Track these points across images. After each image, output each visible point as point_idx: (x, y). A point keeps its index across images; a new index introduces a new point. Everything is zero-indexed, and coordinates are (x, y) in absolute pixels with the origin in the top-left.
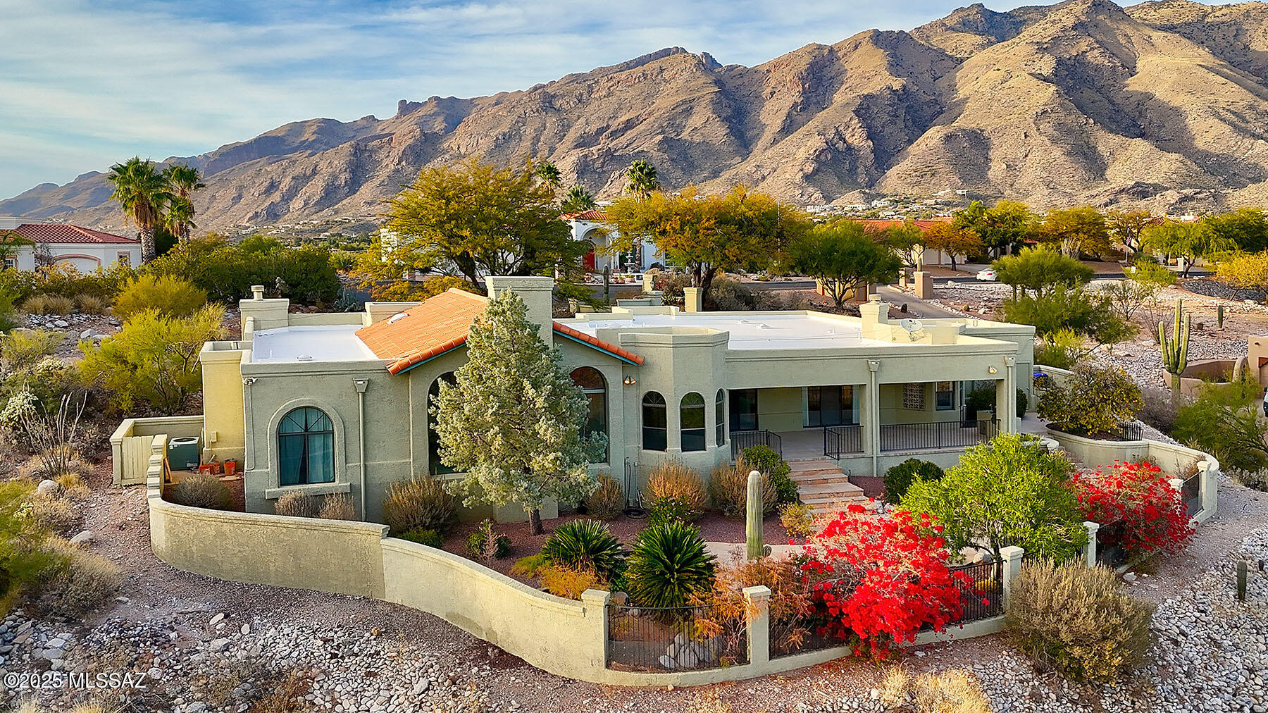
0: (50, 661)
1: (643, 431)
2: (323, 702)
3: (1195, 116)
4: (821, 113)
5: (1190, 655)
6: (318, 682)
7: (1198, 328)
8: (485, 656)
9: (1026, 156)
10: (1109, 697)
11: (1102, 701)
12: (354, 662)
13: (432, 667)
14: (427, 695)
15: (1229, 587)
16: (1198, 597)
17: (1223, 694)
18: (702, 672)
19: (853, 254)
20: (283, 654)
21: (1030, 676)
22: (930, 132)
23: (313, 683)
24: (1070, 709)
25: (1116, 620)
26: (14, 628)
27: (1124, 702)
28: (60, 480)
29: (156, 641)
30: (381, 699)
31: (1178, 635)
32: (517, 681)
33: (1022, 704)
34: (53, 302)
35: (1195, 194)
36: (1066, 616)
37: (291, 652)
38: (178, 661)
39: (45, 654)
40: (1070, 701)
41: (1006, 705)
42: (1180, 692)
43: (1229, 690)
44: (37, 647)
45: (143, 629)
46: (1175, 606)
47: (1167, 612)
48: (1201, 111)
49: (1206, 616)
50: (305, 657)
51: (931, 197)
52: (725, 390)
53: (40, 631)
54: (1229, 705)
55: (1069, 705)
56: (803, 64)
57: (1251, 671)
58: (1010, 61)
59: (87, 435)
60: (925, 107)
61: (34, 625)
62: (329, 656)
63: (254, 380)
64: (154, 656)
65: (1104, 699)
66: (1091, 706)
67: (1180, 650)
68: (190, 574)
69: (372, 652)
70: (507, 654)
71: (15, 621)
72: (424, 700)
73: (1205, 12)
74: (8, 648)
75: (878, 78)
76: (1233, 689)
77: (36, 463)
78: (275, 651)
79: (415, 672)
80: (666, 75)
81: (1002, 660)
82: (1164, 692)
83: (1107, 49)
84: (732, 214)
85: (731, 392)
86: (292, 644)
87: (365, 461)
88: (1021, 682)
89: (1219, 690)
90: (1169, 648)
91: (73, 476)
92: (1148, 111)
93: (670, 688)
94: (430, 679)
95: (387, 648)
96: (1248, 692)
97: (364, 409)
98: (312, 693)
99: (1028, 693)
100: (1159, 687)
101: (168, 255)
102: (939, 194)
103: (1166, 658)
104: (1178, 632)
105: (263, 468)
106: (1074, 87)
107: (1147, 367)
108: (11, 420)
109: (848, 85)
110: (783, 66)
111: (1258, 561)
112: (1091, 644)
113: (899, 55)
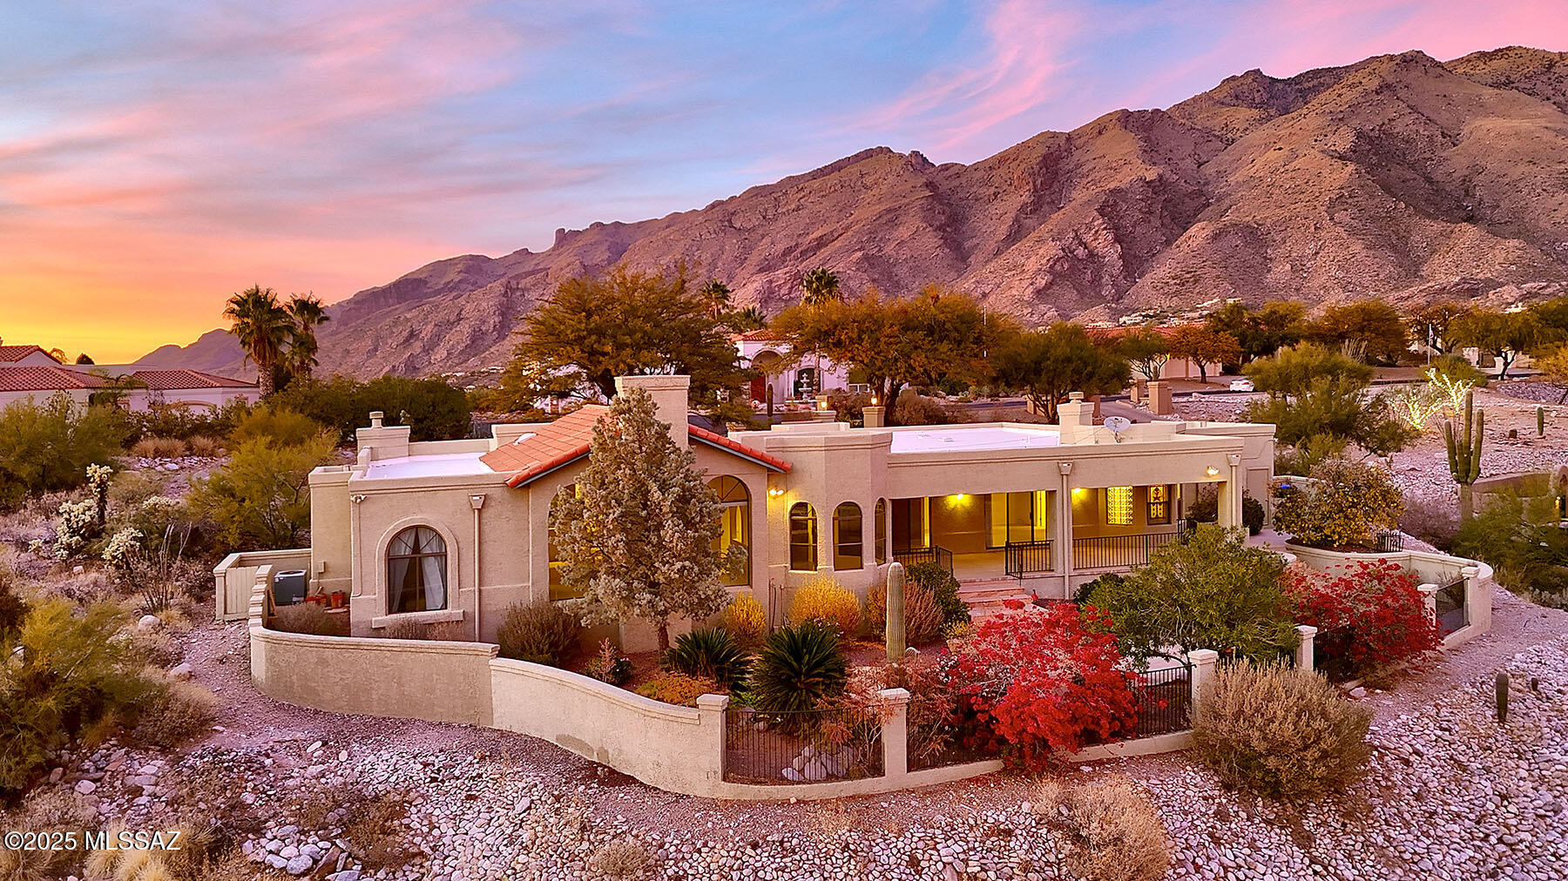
0: (142, 787)
1: (791, 548)
2: (419, 826)
3: (1539, 190)
4: (1056, 214)
5: (1424, 776)
6: (416, 806)
7: (1511, 436)
8: (594, 775)
9: (1317, 253)
10: (1314, 817)
11: (1304, 821)
12: (454, 785)
13: (536, 785)
14: (529, 814)
15: (1487, 706)
16: (1442, 714)
17: (1463, 820)
18: (829, 784)
19: (1069, 360)
20: (381, 779)
21: (1217, 793)
22: (1193, 230)
23: (410, 808)
24: (1264, 829)
25: (1319, 724)
26: (107, 756)
27: (1332, 823)
28: (162, 615)
29: (250, 767)
30: (479, 822)
31: (1411, 754)
32: (625, 797)
33: (1204, 822)
34: (163, 443)
35: (1540, 289)
36: (1259, 721)
37: (389, 777)
38: (272, 787)
39: (137, 781)
40: (1264, 821)
41: (1184, 824)
42: (1406, 816)
43: (1472, 816)
44: (129, 774)
45: (237, 755)
46: (1411, 723)
47: (1399, 729)
48: (1547, 184)
49: (1450, 735)
50: (404, 782)
51: (1194, 310)
52: (887, 500)
53: (133, 759)
54: (1470, 833)
55: (1262, 825)
56: (1035, 157)
57: (1504, 797)
58: (1295, 138)
59: (192, 572)
60: (1187, 200)
61: (127, 753)
62: (429, 780)
63: (363, 497)
64: (247, 781)
65: (1307, 819)
66: (1290, 827)
67: (1410, 771)
68: (289, 706)
69: (474, 774)
70: (618, 773)
71: (108, 749)
72: (525, 819)
73: (1551, 60)
74: (101, 774)
75: (1127, 169)
76: (1477, 816)
77: (139, 600)
78: (372, 777)
79: (517, 792)
80: (868, 180)
81: (1184, 775)
82: (1384, 814)
83: (1423, 115)
84: (920, 318)
85: (893, 501)
86: (390, 768)
87: (480, 585)
88: (1205, 798)
89: (1458, 816)
90: (1396, 768)
91: (175, 612)
92: (1477, 188)
93: (793, 800)
94: (533, 798)
95: (490, 769)
96: (1497, 820)
97: (480, 528)
98: (409, 817)
99: (1212, 811)
100: (1379, 809)
101: (286, 390)
102: (1205, 304)
103: (1392, 778)
104: (1411, 751)
105: (369, 594)
106: (1379, 165)
107: (1437, 483)
108: (114, 557)
109: (1090, 179)
110: (1009, 161)
111: (1530, 679)
112: (1291, 754)
113: (1153, 138)
